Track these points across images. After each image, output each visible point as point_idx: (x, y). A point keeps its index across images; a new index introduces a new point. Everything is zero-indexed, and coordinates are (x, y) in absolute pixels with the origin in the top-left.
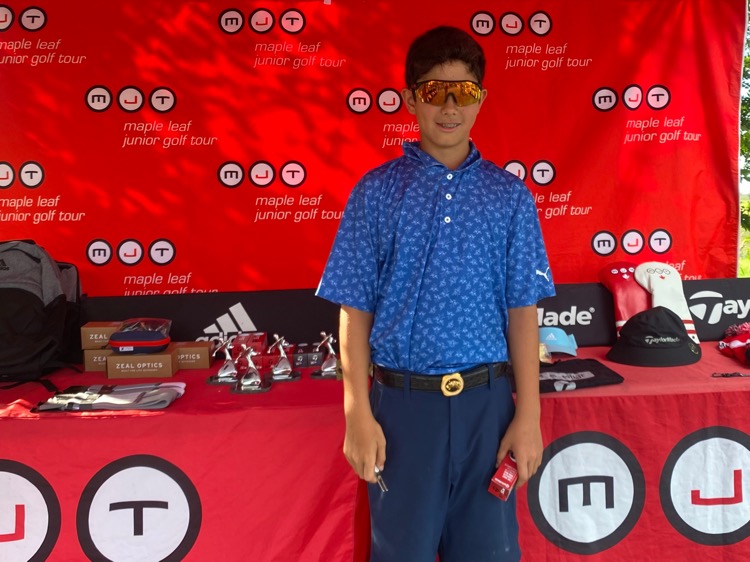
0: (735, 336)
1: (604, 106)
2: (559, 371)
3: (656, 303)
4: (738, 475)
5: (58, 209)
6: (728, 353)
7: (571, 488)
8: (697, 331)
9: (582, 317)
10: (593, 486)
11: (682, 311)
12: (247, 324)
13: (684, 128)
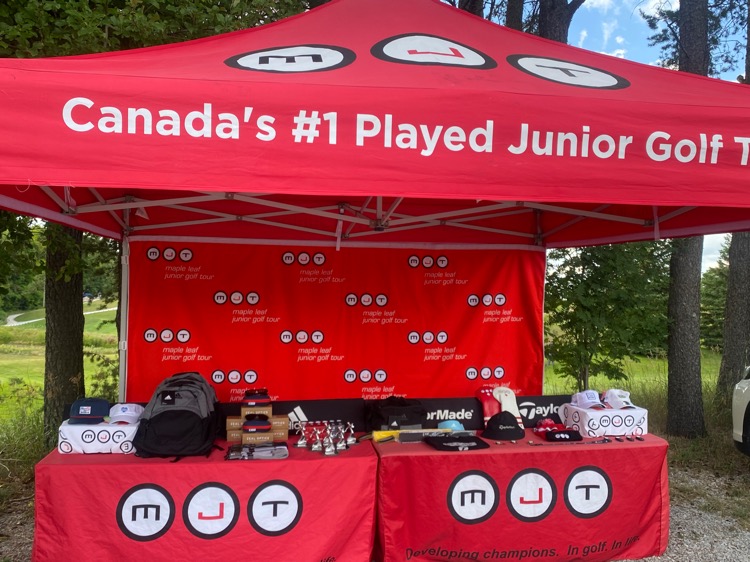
0: (541, 426)
1: (472, 304)
2: (461, 441)
3: (503, 409)
4: (541, 490)
5: (198, 354)
6: (538, 434)
7: (466, 495)
8: (523, 423)
9: (468, 415)
10: (476, 494)
11: (516, 413)
12: (303, 418)
13: (512, 315)
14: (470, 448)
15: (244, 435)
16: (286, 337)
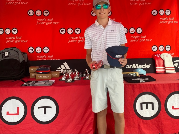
1: (154, 14)
2: (141, 78)
5: (21, 39)
8: (175, 70)
9: (148, 66)
12: (68, 67)
13: (174, 20)
14: (146, 81)
15: (37, 75)
16: (62, 31)
